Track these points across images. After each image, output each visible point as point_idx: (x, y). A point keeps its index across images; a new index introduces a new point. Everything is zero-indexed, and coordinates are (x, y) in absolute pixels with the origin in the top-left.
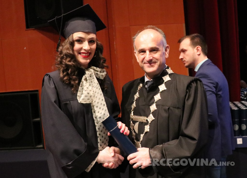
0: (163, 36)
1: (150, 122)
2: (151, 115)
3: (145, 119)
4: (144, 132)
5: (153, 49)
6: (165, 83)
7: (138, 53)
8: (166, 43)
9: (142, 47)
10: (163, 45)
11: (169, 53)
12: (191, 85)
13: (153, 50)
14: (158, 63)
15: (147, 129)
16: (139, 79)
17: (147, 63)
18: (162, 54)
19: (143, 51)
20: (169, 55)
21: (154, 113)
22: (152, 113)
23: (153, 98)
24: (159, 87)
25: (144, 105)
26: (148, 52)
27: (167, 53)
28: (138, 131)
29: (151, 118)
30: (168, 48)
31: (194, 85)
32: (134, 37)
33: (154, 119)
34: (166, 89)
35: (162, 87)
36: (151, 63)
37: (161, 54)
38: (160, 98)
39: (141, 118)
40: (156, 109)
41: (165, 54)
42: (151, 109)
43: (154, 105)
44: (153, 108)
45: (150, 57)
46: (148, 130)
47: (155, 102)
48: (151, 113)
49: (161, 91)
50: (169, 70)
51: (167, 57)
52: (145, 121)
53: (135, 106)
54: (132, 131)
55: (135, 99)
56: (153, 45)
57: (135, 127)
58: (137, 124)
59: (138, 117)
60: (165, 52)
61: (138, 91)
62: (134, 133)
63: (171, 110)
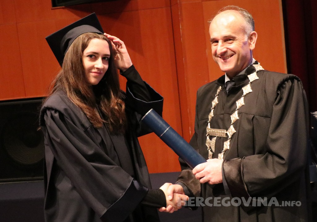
1: (230, 137)
2: (232, 127)
3: (224, 133)
4: (223, 151)
5: (227, 38)
6: (251, 83)
8: (252, 30)
12: (285, 84)
20: (256, 45)
21: (236, 124)
22: (234, 124)
23: (234, 103)
24: (244, 89)
25: (223, 114)
26: (220, 43)
27: (254, 43)
28: (214, 149)
29: (232, 130)
30: (255, 37)
31: (288, 84)
33: (236, 131)
34: (251, 91)
35: (247, 89)
38: (244, 104)
39: (219, 131)
40: (238, 118)
41: (250, 44)
42: (232, 119)
43: (236, 112)
44: (235, 117)
46: (228, 148)
47: (236, 109)
48: (231, 123)
49: (245, 94)
50: (258, 66)
51: (252, 48)
52: (224, 136)
53: (213, 116)
54: (209, 149)
55: (213, 106)
56: (226, 33)
57: (211, 144)
58: (214, 139)
59: (215, 130)
60: (249, 41)
61: (217, 96)
62: (211, 152)
63: (257, 119)
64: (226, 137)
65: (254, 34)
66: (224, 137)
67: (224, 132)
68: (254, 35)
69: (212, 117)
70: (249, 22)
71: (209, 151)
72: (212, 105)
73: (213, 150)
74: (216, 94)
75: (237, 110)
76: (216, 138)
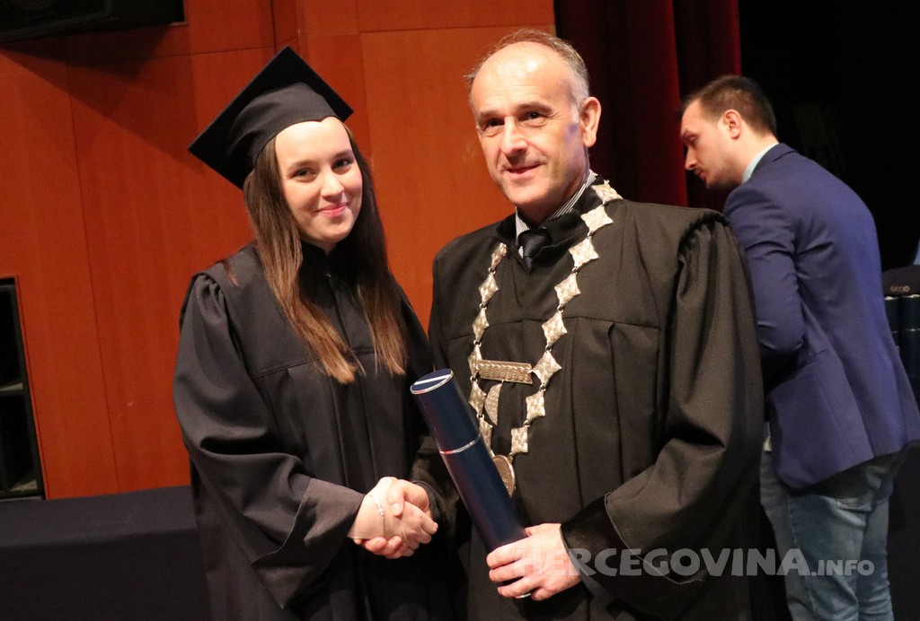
1: (544, 382)
2: (548, 355)
3: (525, 372)
4: (526, 422)
6: (593, 234)
9: (491, 104)
12: (695, 237)
15: (536, 407)
16: (496, 227)
21: (559, 348)
22: (552, 347)
23: (549, 291)
25: (520, 321)
26: (509, 123)
28: (496, 416)
29: (548, 366)
31: (703, 236)
32: (470, 73)
33: (560, 368)
34: (596, 256)
35: (583, 253)
38: (578, 292)
39: (509, 367)
40: (565, 331)
41: (584, 131)
42: (546, 334)
43: (558, 316)
44: (555, 330)
45: (514, 142)
46: (543, 412)
47: (558, 308)
48: (547, 346)
49: (577, 264)
50: (605, 189)
51: (589, 143)
52: (526, 380)
53: (487, 325)
54: (480, 417)
55: (484, 300)
56: (526, 96)
57: (488, 402)
58: (496, 391)
59: (499, 364)
60: (582, 122)
61: (492, 271)
62: (487, 424)
63: (622, 333)
64: (531, 383)
65: (592, 103)
66: (525, 382)
67: (526, 370)
68: (591, 106)
69: (486, 329)
70: (579, 72)
71: (482, 420)
72: (481, 297)
73: (494, 418)
74: (490, 266)
75: (560, 309)
76: (500, 385)
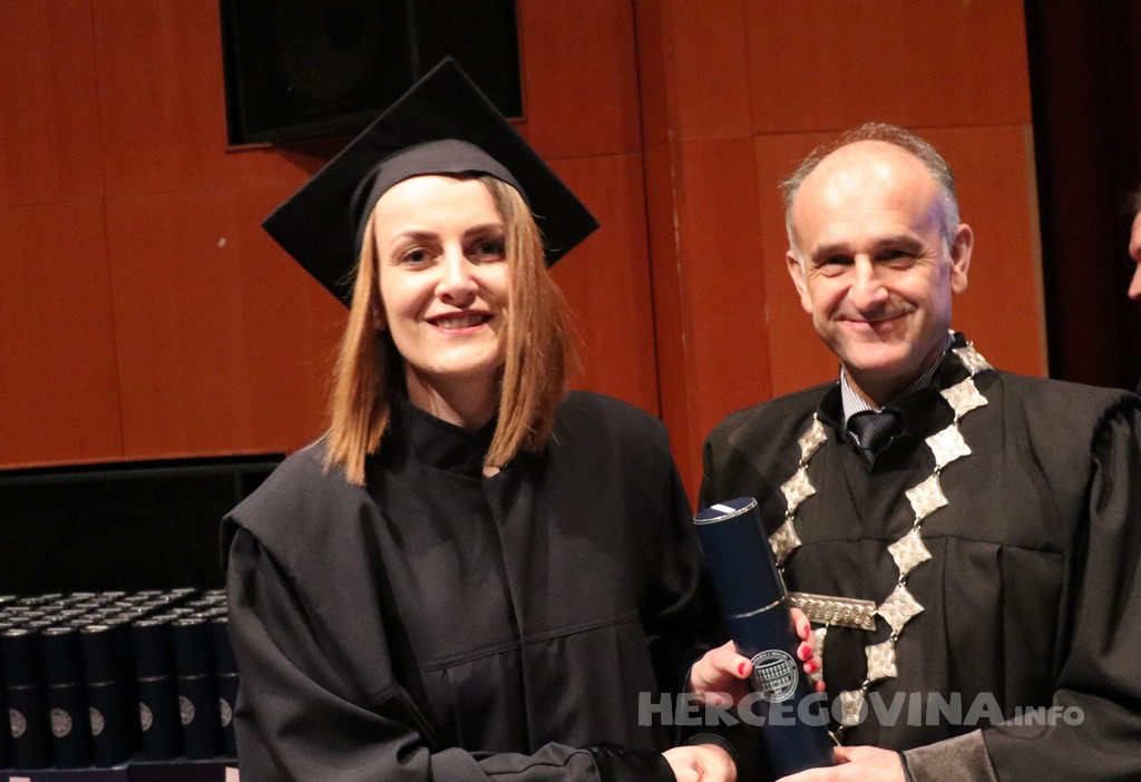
0: (944, 180)
1: (896, 628)
2: (902, 591)
3: (865, 614)
5: (889, 247)
7: (814, 264)
8: (957, 218)
9: (836, 233)
10: (944, 229)
11: (970, 265)
12: (1110, 429)
13: (890, 253)
14: (916, 320)
15: (883, 662)
17: (860, 317)
18: (938, 272)
19: (838, 257)
23: (900, 498)
24: (929, 441)
25: (857, 541)
26: (863, 264)
27: (963, 268)
29: (902, 606)
30: (968, 244)
31: (1121, 430)
33: (921, 609)
36: (878, 319)
37: (934, 274)
38: (944, 502)
40: (928, 556)
41: (952, 272)
43: (915, 535)
44: (912, 554)
45: (874, 291)
46: (892, 671)
47: (914, 522)
50: (970, 355)
51: (957, 289)
53: (799, 543)
55: (791, 505)
59: (823, 600)
61: (803, 465)
63: (1013, 560)
64: (874, 628)
65: (965, 234)
66: (863, 626)
67: (867, 610)
69: (796, 549)
74: (801, 457)
75: (917, 525)
76: (822, 631)
